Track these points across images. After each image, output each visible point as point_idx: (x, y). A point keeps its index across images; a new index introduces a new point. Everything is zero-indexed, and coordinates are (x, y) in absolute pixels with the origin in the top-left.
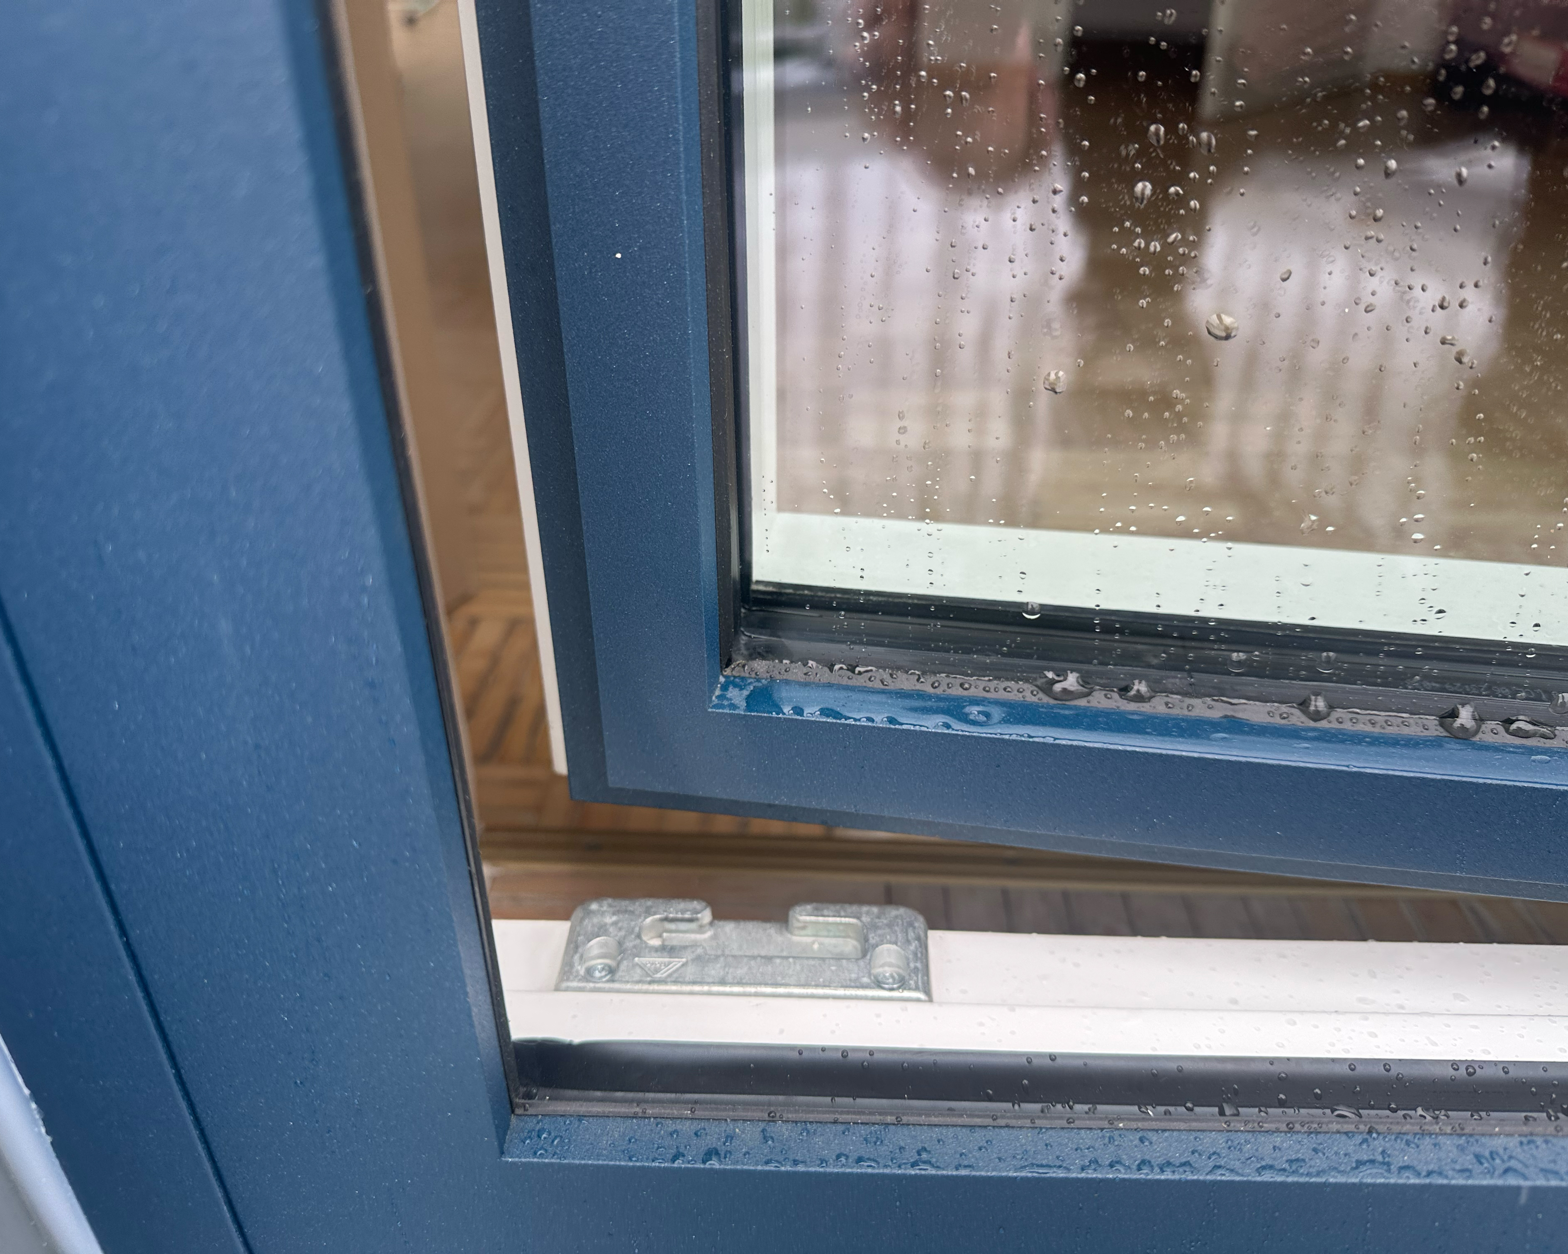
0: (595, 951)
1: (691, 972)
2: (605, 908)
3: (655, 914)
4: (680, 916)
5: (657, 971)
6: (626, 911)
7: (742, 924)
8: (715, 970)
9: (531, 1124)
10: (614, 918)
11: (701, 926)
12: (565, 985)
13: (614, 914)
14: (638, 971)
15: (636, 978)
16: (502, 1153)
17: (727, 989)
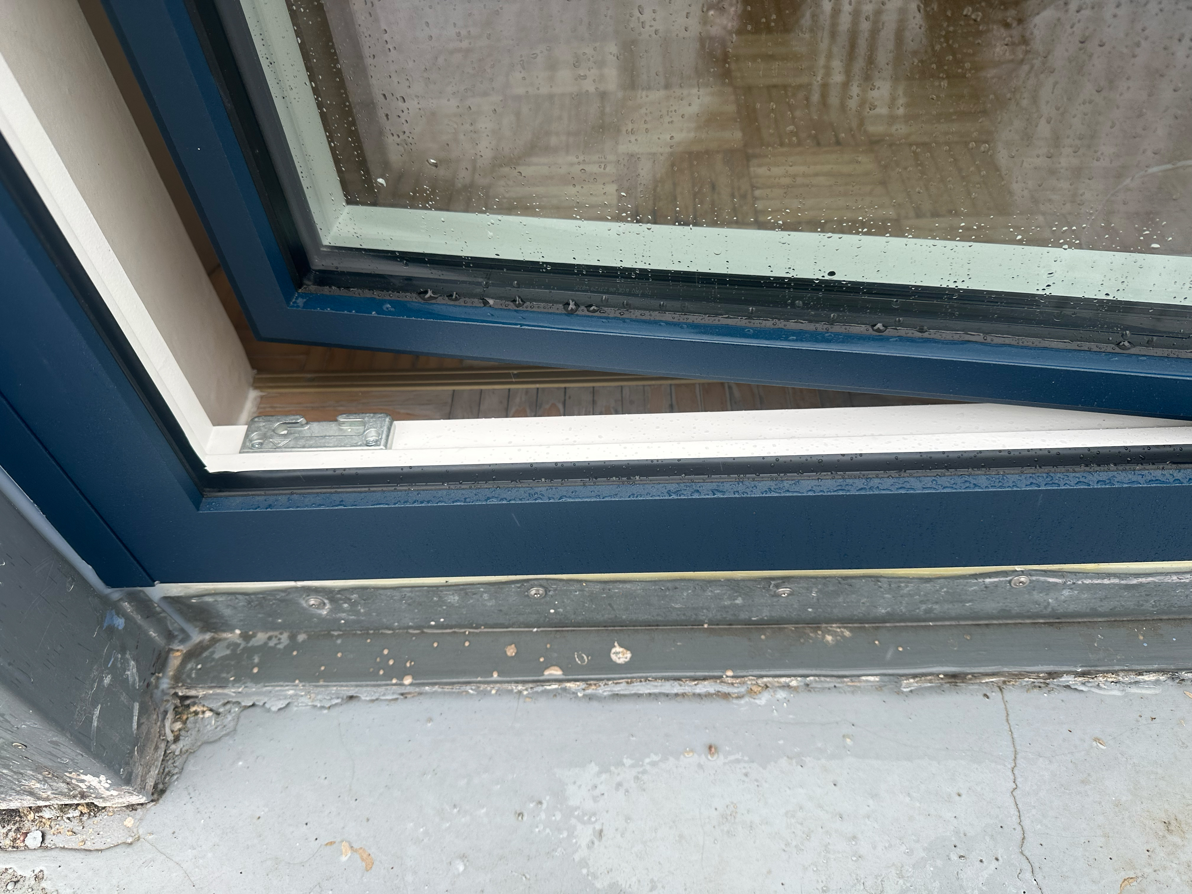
0: (255, 438)
1: (292, 444)
2: (261, 420)
3: (281, 421)
4: (291, 422)
5: (279, 443)
6: (269, 421)
7: (321, 423)
8: (302, 442)
9: (209, 500)
10: (264, 424)
11: (302, 425)
12: (242, 451)
13: (264, 422)
14: (271, 444)
15: (270, 447)
16: (198, 510)
17: (306, 449)
